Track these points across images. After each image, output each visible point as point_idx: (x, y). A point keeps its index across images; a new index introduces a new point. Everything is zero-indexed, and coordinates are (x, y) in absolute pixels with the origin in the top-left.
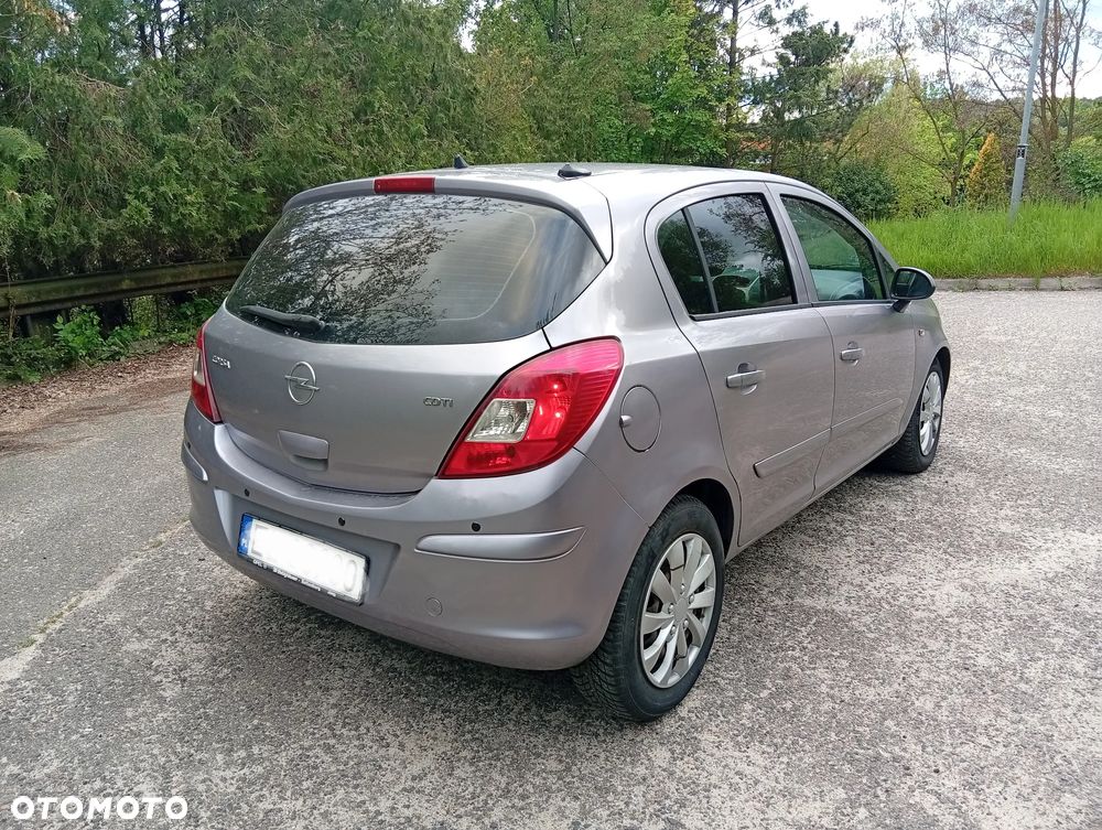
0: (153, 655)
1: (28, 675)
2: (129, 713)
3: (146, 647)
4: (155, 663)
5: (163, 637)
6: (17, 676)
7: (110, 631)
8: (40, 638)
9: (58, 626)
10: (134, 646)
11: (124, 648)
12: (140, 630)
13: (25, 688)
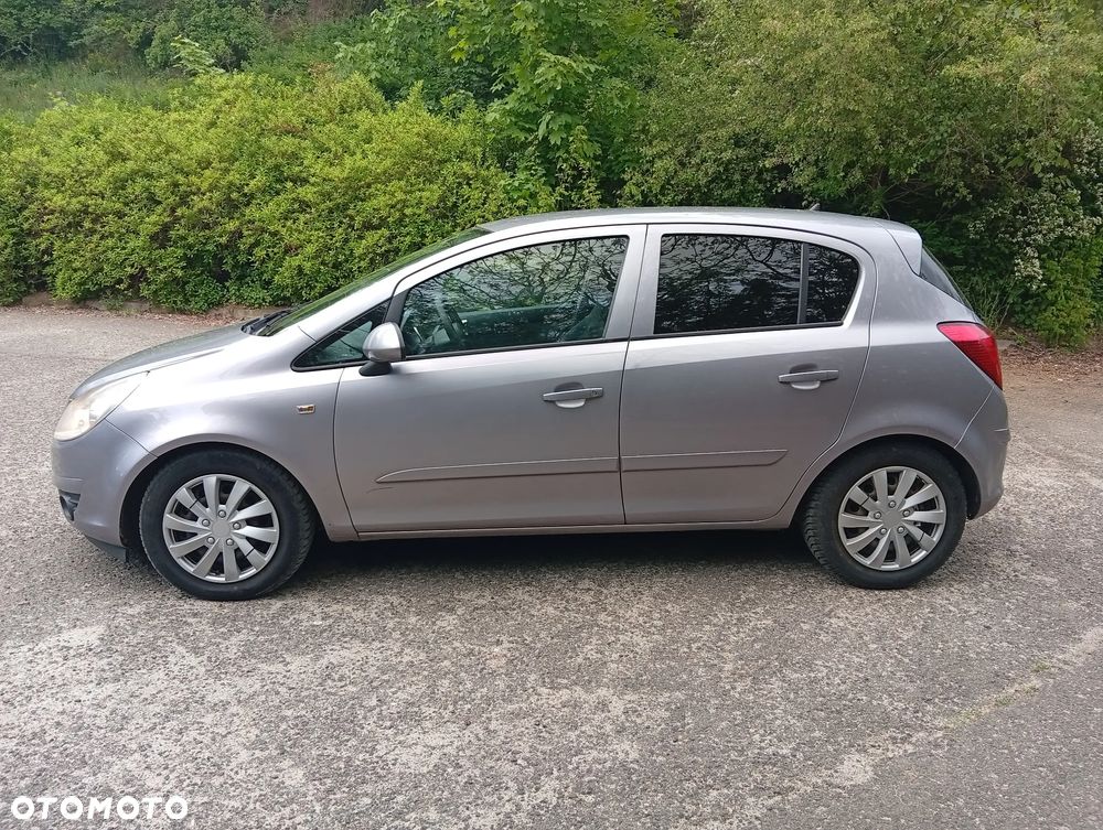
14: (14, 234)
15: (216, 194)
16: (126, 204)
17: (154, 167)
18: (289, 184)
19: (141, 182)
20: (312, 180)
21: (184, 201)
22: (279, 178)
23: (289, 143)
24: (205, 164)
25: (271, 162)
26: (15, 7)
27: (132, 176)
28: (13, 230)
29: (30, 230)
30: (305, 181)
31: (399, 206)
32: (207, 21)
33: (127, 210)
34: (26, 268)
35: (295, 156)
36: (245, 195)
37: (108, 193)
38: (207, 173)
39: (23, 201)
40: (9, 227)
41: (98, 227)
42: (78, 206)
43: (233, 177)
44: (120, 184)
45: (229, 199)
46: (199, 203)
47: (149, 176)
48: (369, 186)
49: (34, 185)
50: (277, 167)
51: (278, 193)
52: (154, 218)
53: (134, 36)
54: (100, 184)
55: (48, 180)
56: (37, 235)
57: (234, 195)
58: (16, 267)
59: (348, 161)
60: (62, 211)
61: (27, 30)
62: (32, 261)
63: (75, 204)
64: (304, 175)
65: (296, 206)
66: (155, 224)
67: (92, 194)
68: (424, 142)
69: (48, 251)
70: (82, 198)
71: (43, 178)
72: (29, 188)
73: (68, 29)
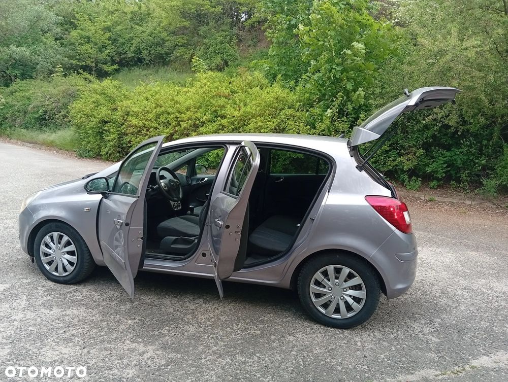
0: (431, 333)
1: (480, 354)
2: (454, 322)
3: (431, 337)
4: (433, 330)
5: (422, 336)
6: (484, 357)
7: (438, 351)
8: (467, 367)
9: (456, 368)
10: (435, 340)
11: (439, 341)
12: (427, 343)
13: (483, 349)
14: (119, 134)
15: (190, 122)
16: (159, 124)
17: (170, 110)
18: (219, 118)
19: (165, 115)
20: (228, 116)
21: (179, 125)
22: (216, 115)
23: (222, 101)
24: (188, 109)
25: (213, 109)
26: (149, 46)
27: (163, 113)
28: (119, 132)
29: (125, 132)
30: (225, 117)
31: (259, 128)
32: (215, 50)
33: (159, 127)
34: (122, 148)
35: (224, 106)
36: (202, 122)
37: (153, 120)
38: (188, 113)
39: (123, 121)
40: (117, 131)
41: (148, 133)
42: (142, 124)
43: (198, 115)
44: (158, 116)
45: (195, 124)
46: (184, 125)
47: (169, 114)
48: (250, 120)
49: (128, 115)
50: (216, 111)
51: (215, 122)
52: (168, 130)
53: (187, 56)
54: (150, 116)
55: (133, 113)
56: (127, 135)
57: (197, 122)
58: (119, 147)
59: (243, 109)
60: (136, 126)
61: (151, 55)
62: (125, 145)
63: (141, 124)
64: (225, 114)
65: (220, 127)
66: (167, 133)
67: (147, 120)
68: (275, 101)
69: (130, 142)
70: (144, 121)
71: (131, 113)
72: (126, 116)
73: (167, 54)
